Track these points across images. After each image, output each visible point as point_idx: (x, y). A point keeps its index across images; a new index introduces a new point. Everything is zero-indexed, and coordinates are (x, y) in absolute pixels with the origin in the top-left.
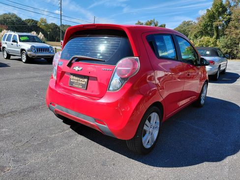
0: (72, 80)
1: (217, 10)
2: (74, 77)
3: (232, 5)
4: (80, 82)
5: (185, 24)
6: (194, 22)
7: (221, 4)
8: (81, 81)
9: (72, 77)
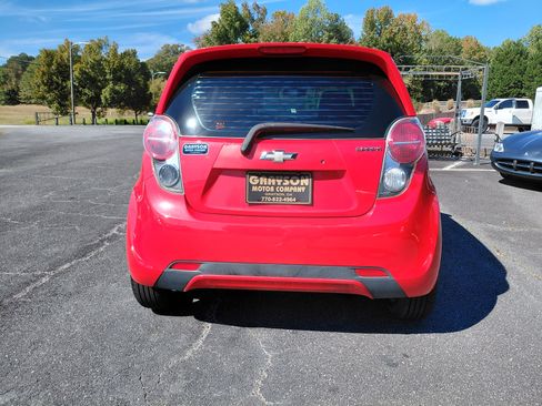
0: (254, 189)
1: (231, 26)
2: (263, 180)
3: (256, 18)
4: (287, 189)
5: (168, 51)
6: (188, 48)
7: (237, 13)
8: (290, 185)
9: (253, 180)
